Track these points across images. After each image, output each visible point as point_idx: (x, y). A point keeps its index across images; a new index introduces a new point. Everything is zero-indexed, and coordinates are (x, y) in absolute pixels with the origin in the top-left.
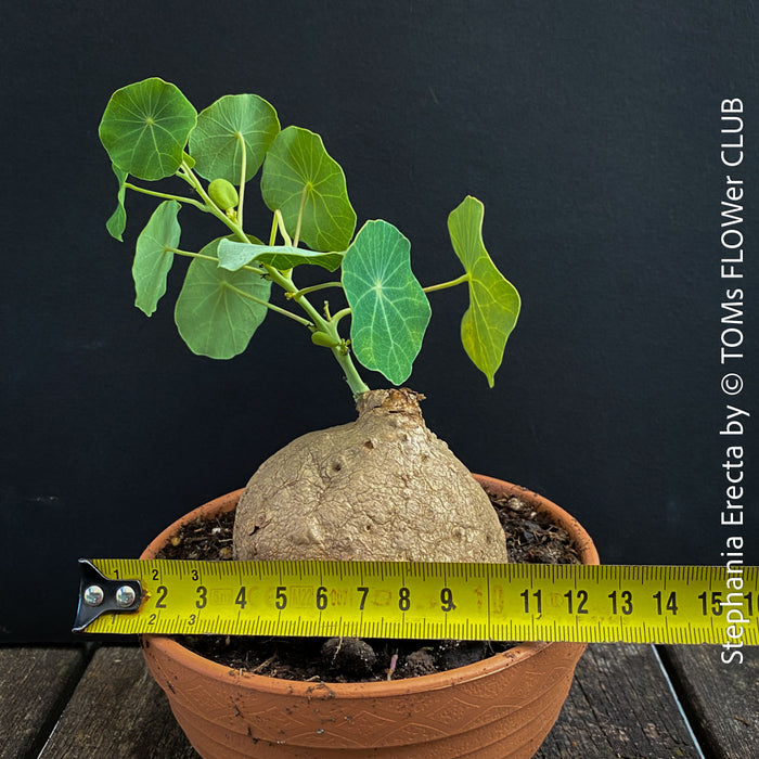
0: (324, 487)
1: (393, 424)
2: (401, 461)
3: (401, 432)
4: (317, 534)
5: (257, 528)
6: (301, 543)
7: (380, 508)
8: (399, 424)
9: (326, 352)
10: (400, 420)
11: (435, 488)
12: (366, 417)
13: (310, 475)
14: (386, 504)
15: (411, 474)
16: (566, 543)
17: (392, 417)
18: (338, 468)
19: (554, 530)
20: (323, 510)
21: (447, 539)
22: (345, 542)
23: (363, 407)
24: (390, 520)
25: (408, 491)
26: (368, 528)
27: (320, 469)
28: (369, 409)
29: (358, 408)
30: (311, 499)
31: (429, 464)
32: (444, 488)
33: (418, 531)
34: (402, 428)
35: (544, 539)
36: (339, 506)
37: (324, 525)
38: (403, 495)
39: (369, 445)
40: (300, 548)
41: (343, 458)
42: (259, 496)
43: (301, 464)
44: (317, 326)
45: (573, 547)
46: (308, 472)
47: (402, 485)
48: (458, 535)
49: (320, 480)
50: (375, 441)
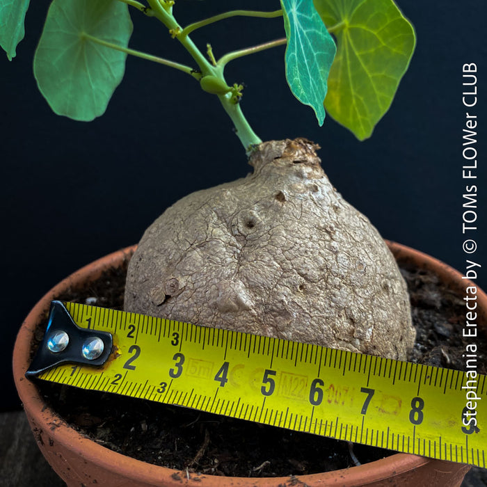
0: (240, 245)
1: (300, 175)
2: (318, 211)
3: (308, 182)
4: (246, 298)
5: (168, 297)
6: (229, 310)
7: (310, 265)
8: (306, 175)
10: (306, 170)
11: (357, 238)
12: (267, 169)
13: (221, 234)
14: (315, 259)
15: (333, 225)
17: (296, 167)
18: (250, 224)
20: (248, 269)
21: (378, 292)
22: (280, 305)
23: (259, 159)
24: (323, 277)
25: (334, 244)
26: (301, 287)
27: (231, 227)
28: (269, 161)
29: (253, 161)
30: (229, 260)
31: (343, 214)
32: (365, 239)
33: (352, 286)
34: (309, 178)
36: (266, 268)
37: (252, 288)
38: (331, 248)
39: (280, 197)
40: (229, 317)
41: (255, 213)
42: (161, 262)
43: (207, 223)
46: (218, 231)
47: (328, 237)
48: (386, 287)
49: (234, 239)
50: (286, 192)
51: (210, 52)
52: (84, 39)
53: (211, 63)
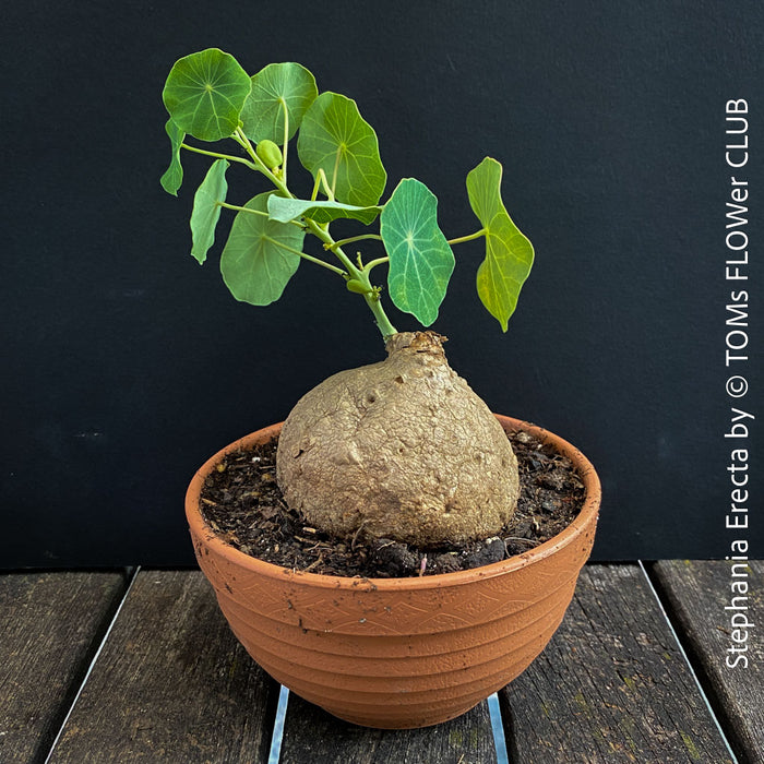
0: (361, 416)
1: (420, 362)
2: (428, 394)
3: (426, 369)
4: (356, 456)
5: (302, 452)
6: (343, 463)
7: (410, 434)
8: (426, 362)
9: (359, 298)
10: (426, 358)
11: (458, 417)
12: (395, 356)
13: (348, 406)
14: (416, 430)
15: (437, 405)
16: (570, 469)
17: (419, 356)
18: (372, 400)
19: (558, 459)
20: (362, 434)
21: (469, 461)
22: (381, 462)
23: (392, 347)
24: (420, 444)
25: (435, 420)
26: (401, 451)
27: (356, 401)
28: (398, 349)
29: (388, 348)
30: (350, 426)
31: (453, 397)
32: (466, 418)
33: (444, 454)
34: (428, 366)
35: (550, 466)
36: (375, 433)
37: (362, 448)
38: (431, 423)
39: (399, 380)
40: (342, 468)
41: (377, 392)
42: (301, 425)
43: (339, 397)
44: (351, 274)
45: (576, 473)
46: (346, 404)
47: (430, 414)
48: (479, 458)
49: (357, 410)
50: (405, 377)
51: (359, 259)
52: (264, 239)
53: (358, 268)
